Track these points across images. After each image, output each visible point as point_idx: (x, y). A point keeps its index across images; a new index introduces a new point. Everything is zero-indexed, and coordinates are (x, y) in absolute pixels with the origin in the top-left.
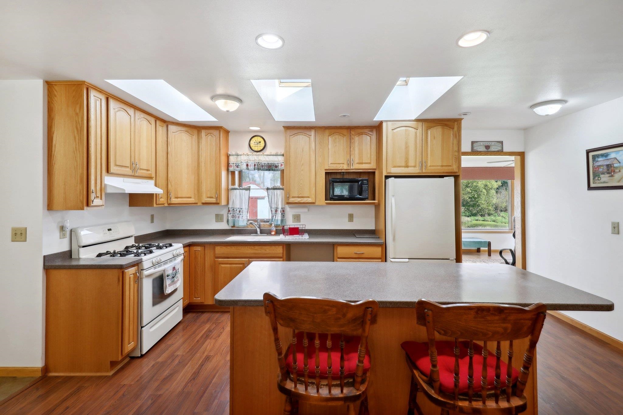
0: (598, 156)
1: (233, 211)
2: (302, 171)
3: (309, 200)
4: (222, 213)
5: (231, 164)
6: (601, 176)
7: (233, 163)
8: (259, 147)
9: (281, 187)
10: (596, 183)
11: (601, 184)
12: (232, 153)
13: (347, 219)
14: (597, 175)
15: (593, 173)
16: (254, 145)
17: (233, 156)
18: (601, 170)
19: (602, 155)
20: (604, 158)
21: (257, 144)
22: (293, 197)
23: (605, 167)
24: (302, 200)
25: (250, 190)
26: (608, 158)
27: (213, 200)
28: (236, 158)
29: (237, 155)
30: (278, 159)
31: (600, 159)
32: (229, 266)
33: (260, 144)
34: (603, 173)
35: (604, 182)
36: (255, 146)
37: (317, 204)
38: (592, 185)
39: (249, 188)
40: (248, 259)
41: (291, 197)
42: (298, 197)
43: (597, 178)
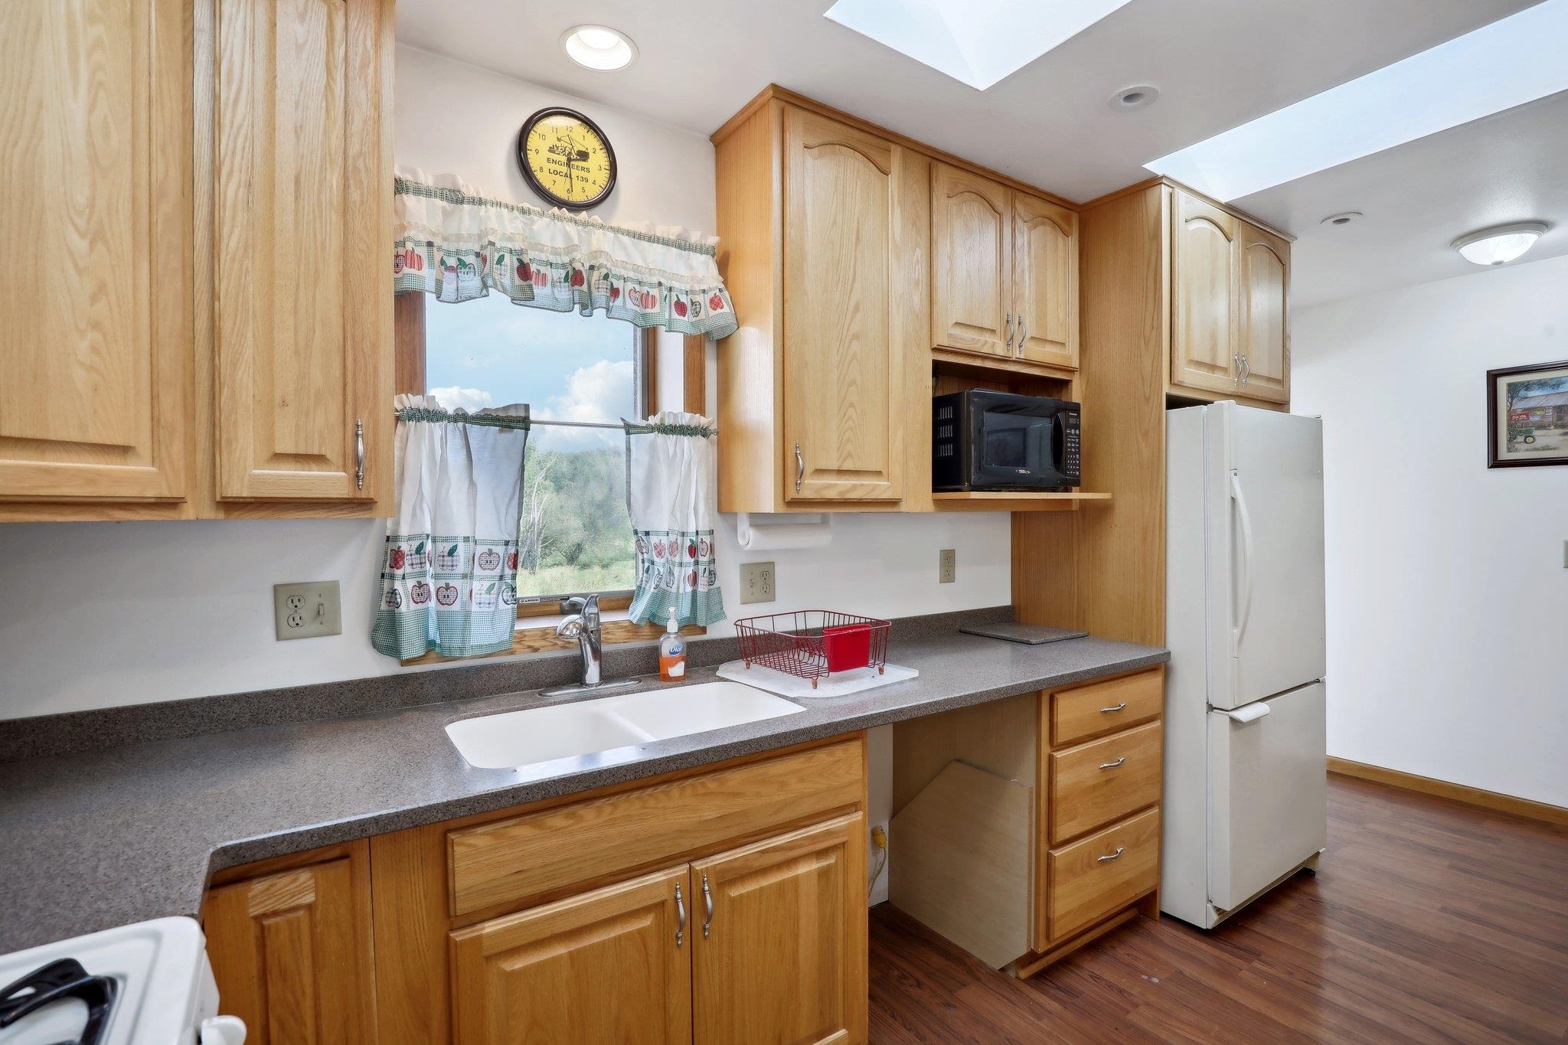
0: (1528, 386)
1: (416, 559)
2: (855, 343)
3: (881, 489)
4: (326, 576)
5: (417, 243)
6: (1536, 433)
7: (430, 244)
8: (578, 185)
9: (687, 419)
10: (1517, 450)
11: (1535, 452)
12: (414, 173)
13: (936, 573)
14: (1520, 432)
15: (1510, 426)
16: (547, 166)
17: (423, 199)
18: (1536, 418)
19: (1542, 384)
20: (1548, 391)
21: (569, 160)
22: (819, 472)
23: (1550, 413)
24: (854, 487)
25: (527, 429)
26: (1561, 390)
27: (332, 481)
28: (446, 214)
29: (455, 197)
30: (691, 268)
31: (1531, 394)
32: (560, 950)
33: (581, 164)
34: (1541, 426)
35: (1546, 448)
36: (556, 173)
37: (903, 508)
38: (1504, 455)
39: (522, 414)
40: (682, 870)
41: (808, 471)
42: (840, 472)
43: (1521, 439)
